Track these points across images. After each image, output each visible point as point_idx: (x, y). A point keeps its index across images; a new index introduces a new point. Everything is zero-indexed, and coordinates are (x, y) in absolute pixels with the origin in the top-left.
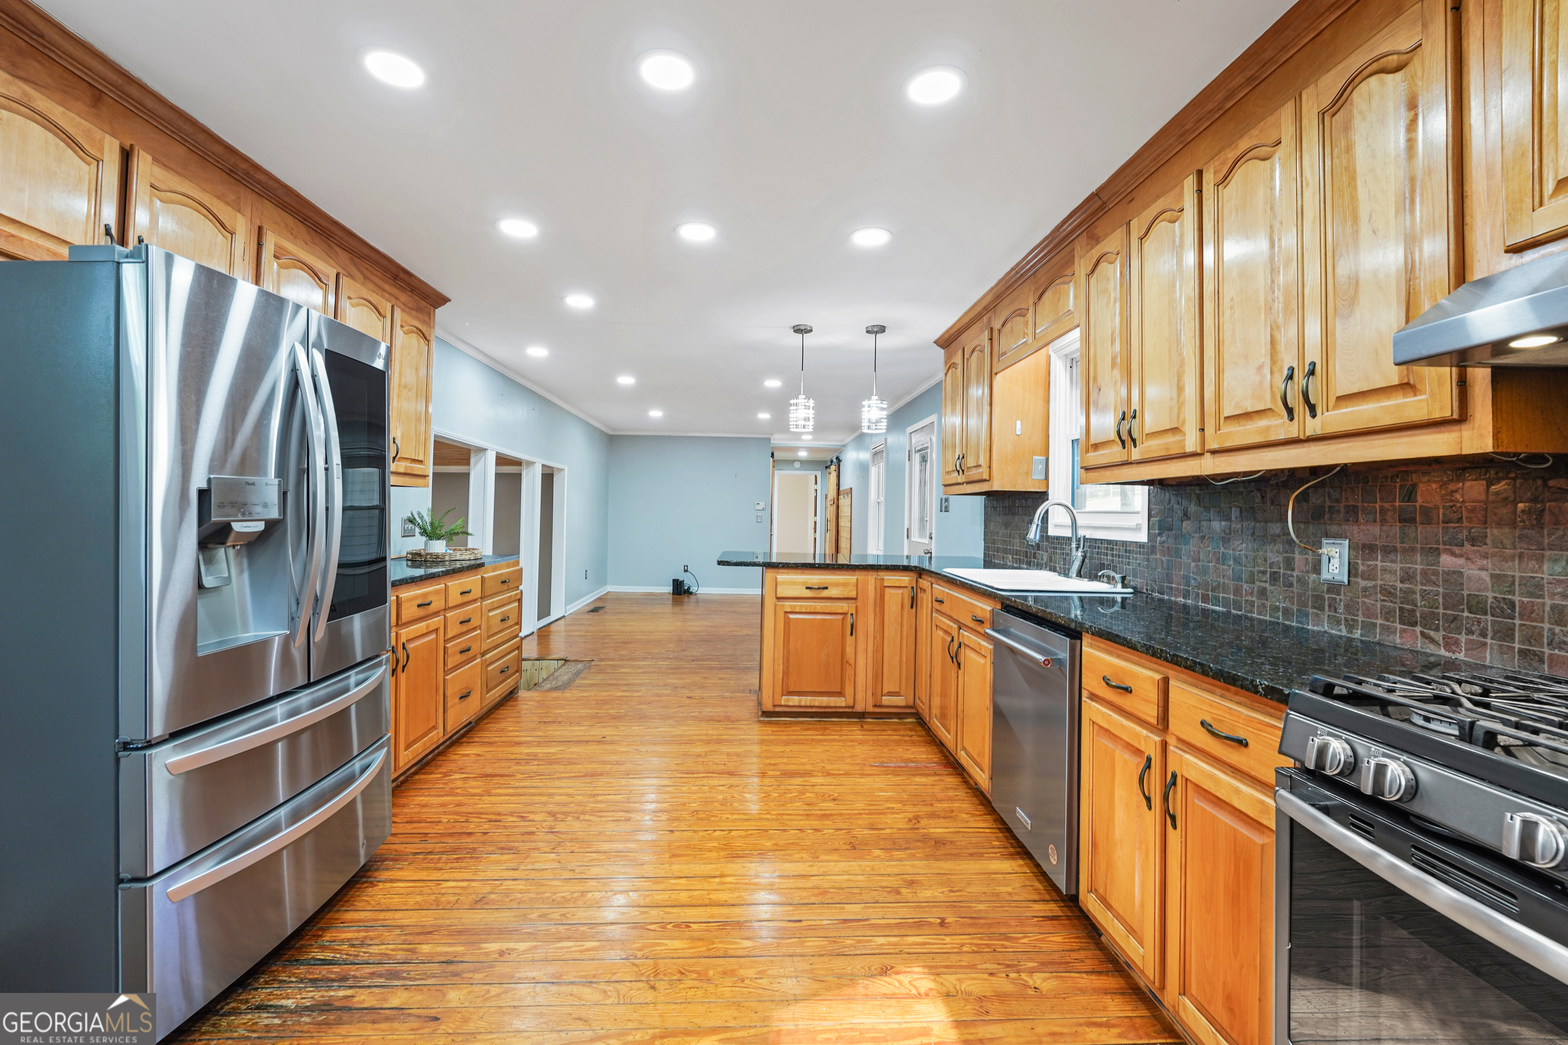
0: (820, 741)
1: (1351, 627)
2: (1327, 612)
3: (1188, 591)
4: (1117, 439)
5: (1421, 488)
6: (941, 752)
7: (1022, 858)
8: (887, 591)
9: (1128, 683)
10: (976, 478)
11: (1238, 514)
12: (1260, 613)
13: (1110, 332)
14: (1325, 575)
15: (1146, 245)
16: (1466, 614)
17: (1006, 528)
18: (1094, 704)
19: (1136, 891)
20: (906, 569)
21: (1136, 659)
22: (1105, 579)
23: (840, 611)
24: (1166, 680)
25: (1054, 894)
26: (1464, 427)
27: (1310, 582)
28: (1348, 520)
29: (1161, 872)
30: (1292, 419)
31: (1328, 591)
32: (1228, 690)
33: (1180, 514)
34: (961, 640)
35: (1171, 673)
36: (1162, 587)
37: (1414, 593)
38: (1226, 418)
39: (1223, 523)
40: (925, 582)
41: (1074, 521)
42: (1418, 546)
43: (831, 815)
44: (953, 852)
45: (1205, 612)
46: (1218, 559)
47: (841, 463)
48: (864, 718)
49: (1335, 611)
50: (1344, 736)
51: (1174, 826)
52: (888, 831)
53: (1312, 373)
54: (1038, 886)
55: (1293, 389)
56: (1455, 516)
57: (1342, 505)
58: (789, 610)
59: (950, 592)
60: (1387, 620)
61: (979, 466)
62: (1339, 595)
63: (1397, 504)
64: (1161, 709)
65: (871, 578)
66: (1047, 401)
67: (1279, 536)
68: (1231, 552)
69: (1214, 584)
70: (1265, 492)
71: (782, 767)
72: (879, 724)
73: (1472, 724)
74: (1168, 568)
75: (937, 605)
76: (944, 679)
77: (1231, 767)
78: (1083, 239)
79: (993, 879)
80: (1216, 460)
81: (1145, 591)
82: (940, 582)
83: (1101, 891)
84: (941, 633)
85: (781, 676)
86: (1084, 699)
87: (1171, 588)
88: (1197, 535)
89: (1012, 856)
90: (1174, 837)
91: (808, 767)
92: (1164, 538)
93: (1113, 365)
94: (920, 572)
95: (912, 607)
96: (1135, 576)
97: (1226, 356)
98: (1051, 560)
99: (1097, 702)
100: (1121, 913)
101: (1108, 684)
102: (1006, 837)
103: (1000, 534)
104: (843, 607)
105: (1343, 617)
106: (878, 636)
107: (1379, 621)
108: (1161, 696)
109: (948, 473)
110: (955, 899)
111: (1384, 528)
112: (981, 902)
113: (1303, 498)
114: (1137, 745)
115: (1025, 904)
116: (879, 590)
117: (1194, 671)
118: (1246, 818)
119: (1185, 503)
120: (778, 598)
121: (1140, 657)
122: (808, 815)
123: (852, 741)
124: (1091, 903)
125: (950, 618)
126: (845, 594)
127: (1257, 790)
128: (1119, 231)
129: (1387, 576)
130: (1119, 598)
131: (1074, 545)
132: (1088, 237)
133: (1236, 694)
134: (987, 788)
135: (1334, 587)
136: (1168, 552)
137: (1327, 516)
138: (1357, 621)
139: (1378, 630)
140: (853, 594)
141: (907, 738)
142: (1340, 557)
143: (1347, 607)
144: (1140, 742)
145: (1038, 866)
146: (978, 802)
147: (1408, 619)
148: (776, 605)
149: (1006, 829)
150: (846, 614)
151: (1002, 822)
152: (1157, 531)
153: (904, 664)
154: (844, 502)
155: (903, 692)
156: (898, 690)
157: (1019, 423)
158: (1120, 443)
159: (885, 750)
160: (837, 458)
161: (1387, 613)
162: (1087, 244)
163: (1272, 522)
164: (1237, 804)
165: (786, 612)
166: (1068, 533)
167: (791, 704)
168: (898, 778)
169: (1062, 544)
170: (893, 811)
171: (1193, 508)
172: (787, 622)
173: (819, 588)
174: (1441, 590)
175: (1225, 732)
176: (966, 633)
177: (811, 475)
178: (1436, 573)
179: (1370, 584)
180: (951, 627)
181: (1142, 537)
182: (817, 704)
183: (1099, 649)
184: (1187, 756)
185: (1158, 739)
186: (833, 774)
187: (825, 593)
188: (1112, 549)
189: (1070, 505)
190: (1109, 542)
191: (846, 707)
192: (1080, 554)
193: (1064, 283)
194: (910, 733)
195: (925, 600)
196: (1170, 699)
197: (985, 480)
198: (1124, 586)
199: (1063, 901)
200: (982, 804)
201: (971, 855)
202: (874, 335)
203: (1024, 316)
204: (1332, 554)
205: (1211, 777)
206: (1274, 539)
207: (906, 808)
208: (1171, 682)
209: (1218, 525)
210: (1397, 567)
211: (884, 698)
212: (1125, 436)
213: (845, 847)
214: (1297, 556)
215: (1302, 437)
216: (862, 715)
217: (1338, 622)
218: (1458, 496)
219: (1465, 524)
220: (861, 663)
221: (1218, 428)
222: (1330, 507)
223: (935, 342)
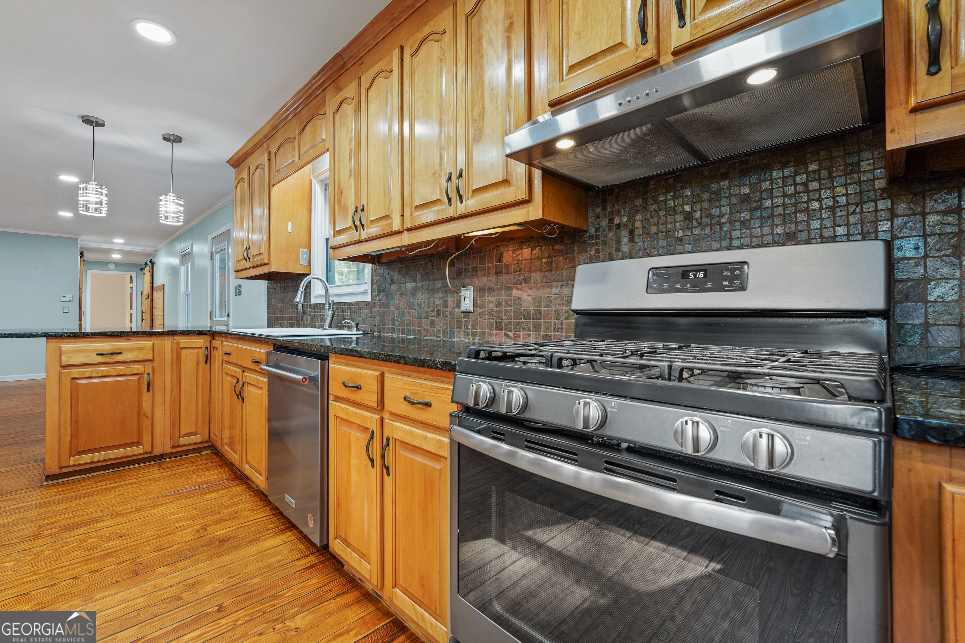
0: (114, 488)
1: (474, 336)
2: (464, 330)
3: (394, 328)
4: (353, 226)
5: (505, 254)
6: (231, 470)
7: (290, 531)
8: (183, 351)
9: (358, 383)
10: (258, 263)
11: (420, 277)
12: (431, 336)
13: (348, 152)
14: (463, 308)
15: (371, 92)
16: (523, 320)
17: (283, 302)
18: (337, 403)
19: (365, 527)
20: (200, 333)
21: (364, 365)
22: (347, 328)
23: (135, 372)
24: (382, 375)
25: (312, 548)
26: (530, 204)
27: (456, 313)
28: (473, 276)
29: (381, 508)
30: (450, 205)
31: (464, 317)
32: (419, 372)
33: (389, 280)
34: (244, 380)
35: (385, 369)
36: (379, 328)
37: (502, 312)
38: (416, 207)
39: (412, 284)
40: (217, 341)
41: (327, 291)
42: (503, 286)
43: (115, 551)
44: (234, 544)
45: (403, 339)
46: (410, 306)
47: (155, 265)
48: (163, 459)
49: (467, 329)
50: (488, 381)
51: (388, 474)
52: (175, 547)
53: (461, 175)
54: (302, 547)
55: (451, 185)
56: (519, 268)
57: (470, 267)
58: (77, 376)
59: (236, 345)
60: (490, 329)
61: (261, 254)
62: (469, 319)
63: (495, 264)
64: (379, 395)
65: (167, 343)
66: (310, 211)
67: (440, 288)
68: (416, 301)
69: (408, 322)
70: (434, 263)
71: (61, 524)
72: (177, 461)
73: (552, 356)
74: (383, 316)
75: (226, 358)
76: (232, 412)
77: (422, 423)
78: (331, 88)
79: (268, 554)
80: (410, 235)
81: (370, 332)
82: (228, 340)
83: (343, 536)
84: (229, 378)
85: (68, 438)
86: (330, 402)
87: (384, 328)
88: (398, 293)
89: (282, 532)
90: (388, 480)
91: (96, 515)
92: (380, 297)
93: (350, 176)
94: (213, 334)
95: (206, 363)
96: (364, 324)
97: (416, 166)
98: (312, 321)
99: (339, 402)
100: (356, 546)
101: (345, 386)
102: (279, 519)
103: (279, 307)
104: (140, 368)
105: (470, 331)
106: (175, 390)
107: (487, 331)
108: (380, 386)
109: (238, 261)
110: (233, 583)
111: (489, 278)
112: (255, 577)
113: (452, 264)
114: (365, 425)
115: (291, 565)
116: (175, 352)
117: (399, 363)
118: (430, 455)
119: (392, 273)
120: (64, 367)
121: (366, 363)
122: (87, 560)
123: (149, 480)
124: (336, 546)
125: (236, 365)
126: (141, 357)
127: (437, 434)
128: (354, 83)
129: (490, 305)
130: (354, 337)
131: (327, 307)
132: (335, 88)
133: (424, 373)
134: (264, 487)
135: (467, 314)
136: (382, 305)
137: (463, 274)
138: (477, 332)
139: (486, 336)
140: (150, 357)
141: (202, 466)
142: (469, 297)
143: (473, 325)
144: (366, 422)
145: (301, 532)
146: (258, 499)
147: (499, 328)
148: (60, 373)
149: (278, 513)
150: (141, 374)
151: (276, 509)
152: (376, 293)
153: (200, 409)
154: (157, 296)
155: (199, 431)
156: (194, 431)
157: (290, 223)
158: (354, 228)
159: (180, 481)
160: (151, 261)
161: (490, 325)
162: (334, 92)
163: (437, 280)
164: (426, 447)
165: (73, 379)
166: (323, 301)
167: (81, 462)
168: (191, 500)
169: (320, 309)
170: (182, 528)
171: (396, 277)
172: (75, 388)
173: (112, 354)
174: (513, 309)
175: (417, 399)
176: (248, 374)
177: (127, 275)
178: (511, 300)
179: (482, 310)
180: (237, 372)
181: (368, 298)
182: (112, 457)
183: (340, 363)
184: (396, 424)
185: (377, 417)
186: (124, 514)
187: (119, 358)
188: (351, 308)
189: (325, 280)
190: (349, 303)
191: (143, 454)
192: (330, 312)
193: (319, 119)
194: (205, 462)
195: (218, 356)
196: (385, 387)
197: (266, 264)
198: (358, 330)
199: (318, 551)
200: (261, 500)
201: (250, 542)
202: (170, 144)
203: (292, 143)
204: (466, 295)
205: (410, 433)
206: (437, 290)
207: (195, 522)
208: (385, 375)
209: (409, 285)
210: (493, 299)
211: (181, 439)
212: (357, 223)
213: (126, 577)
214: (449, 299)
215: (455, 216)
216: (161, 457)
217: (468, 335)
218: (520, 257)
219: (523, 272)
220: (159, 413)
221: (411, 214)
222: (465, 269)
223: (227, 162)
